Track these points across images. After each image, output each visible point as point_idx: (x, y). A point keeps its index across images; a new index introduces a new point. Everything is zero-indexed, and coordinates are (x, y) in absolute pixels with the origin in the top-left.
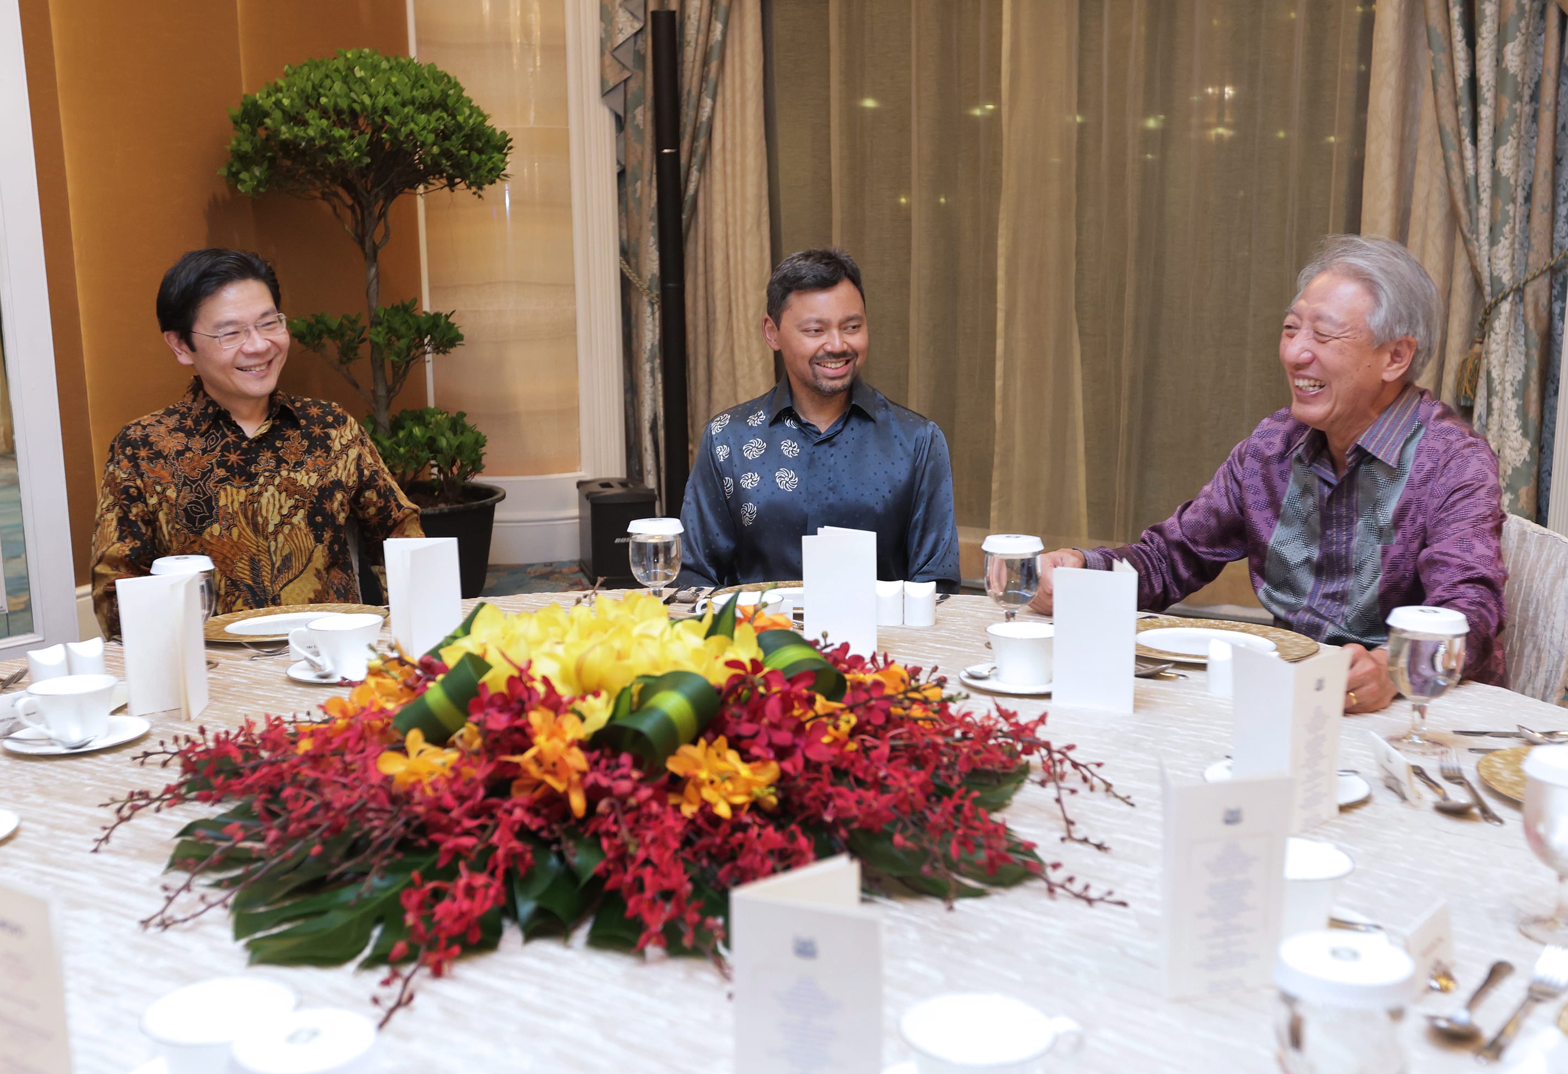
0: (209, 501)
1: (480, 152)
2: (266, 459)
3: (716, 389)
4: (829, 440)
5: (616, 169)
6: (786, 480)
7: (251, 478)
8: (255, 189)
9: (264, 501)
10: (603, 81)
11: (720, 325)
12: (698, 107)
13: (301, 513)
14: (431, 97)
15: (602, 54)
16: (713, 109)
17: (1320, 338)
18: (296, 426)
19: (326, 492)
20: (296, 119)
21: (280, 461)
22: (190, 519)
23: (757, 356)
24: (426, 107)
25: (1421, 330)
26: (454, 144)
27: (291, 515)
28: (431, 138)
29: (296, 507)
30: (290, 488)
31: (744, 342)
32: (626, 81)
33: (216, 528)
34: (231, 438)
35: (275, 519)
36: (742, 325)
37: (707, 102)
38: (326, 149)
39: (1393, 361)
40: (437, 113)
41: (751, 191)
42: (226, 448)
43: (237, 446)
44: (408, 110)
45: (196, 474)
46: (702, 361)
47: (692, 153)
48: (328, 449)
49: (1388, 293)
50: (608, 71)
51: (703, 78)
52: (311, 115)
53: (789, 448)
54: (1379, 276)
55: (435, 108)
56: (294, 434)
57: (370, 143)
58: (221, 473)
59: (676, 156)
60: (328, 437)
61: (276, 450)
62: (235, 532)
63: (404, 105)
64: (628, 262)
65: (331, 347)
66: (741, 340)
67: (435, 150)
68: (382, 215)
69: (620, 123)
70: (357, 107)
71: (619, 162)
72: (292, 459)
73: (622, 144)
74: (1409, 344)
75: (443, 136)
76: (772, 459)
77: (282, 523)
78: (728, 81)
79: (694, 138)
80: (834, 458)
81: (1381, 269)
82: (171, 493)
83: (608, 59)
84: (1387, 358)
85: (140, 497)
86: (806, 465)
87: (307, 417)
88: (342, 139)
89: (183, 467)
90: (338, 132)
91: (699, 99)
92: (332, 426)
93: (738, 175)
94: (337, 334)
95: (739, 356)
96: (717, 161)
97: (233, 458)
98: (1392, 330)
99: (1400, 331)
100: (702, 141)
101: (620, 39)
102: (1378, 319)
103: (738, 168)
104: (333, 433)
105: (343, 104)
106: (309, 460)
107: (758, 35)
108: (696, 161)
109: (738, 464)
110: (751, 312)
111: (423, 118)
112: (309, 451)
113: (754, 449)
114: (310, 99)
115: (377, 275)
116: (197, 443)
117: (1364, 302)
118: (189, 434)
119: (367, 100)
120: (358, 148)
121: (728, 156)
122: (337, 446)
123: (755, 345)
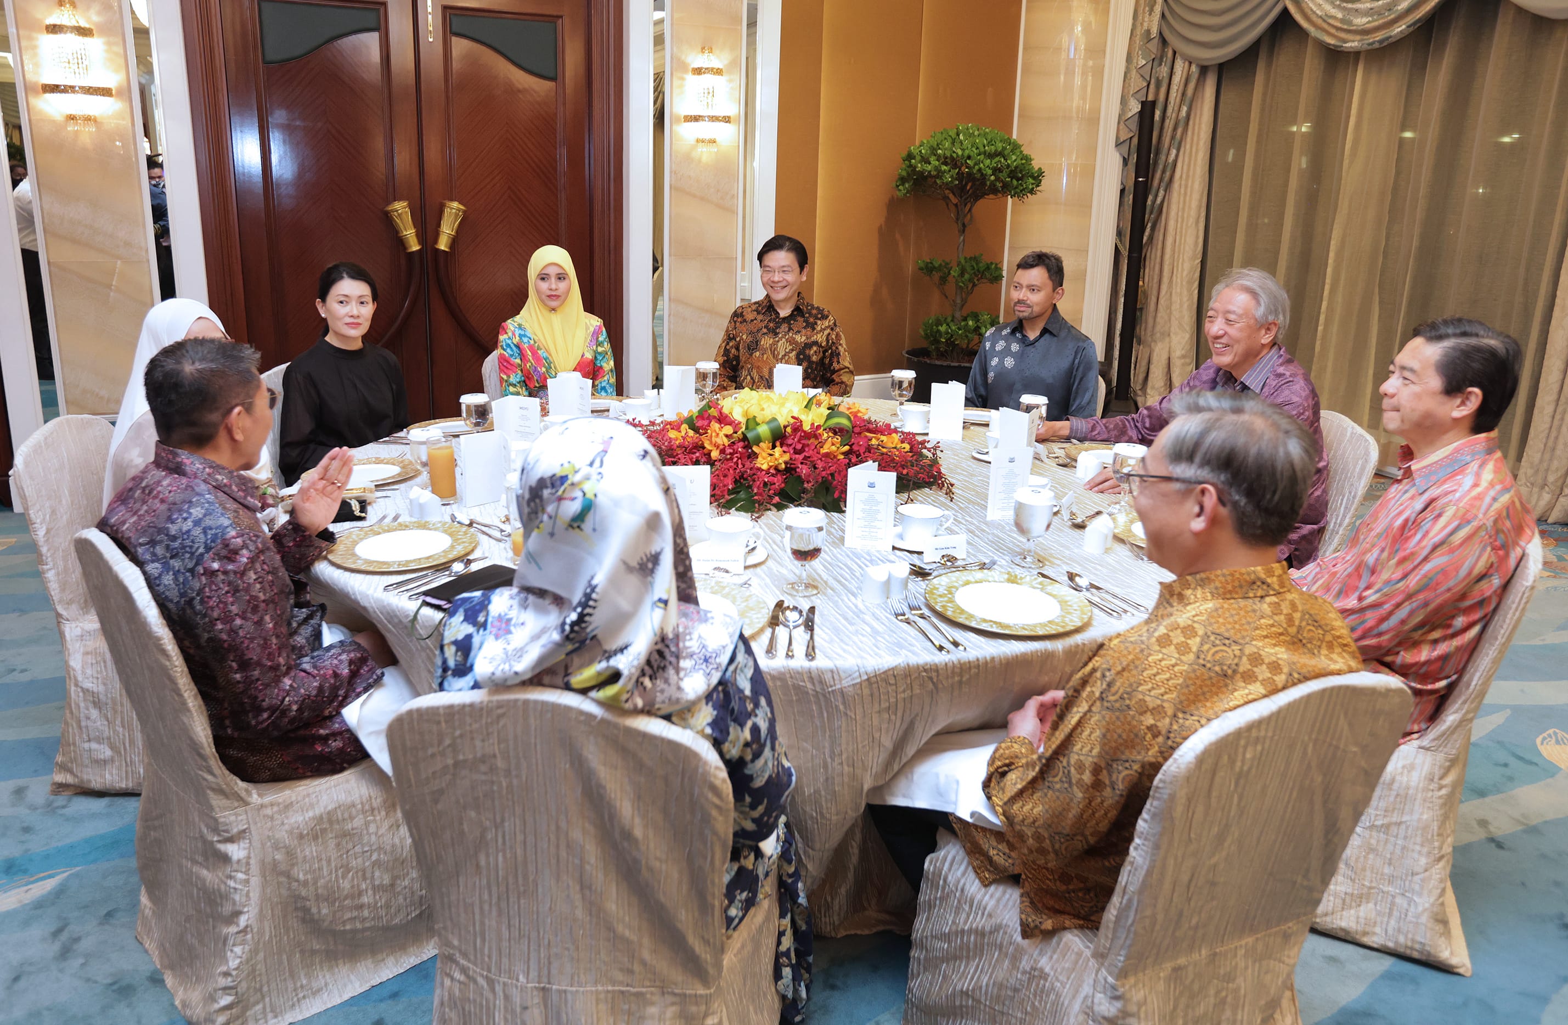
0: (757, 342)
1: (1018, 179)
2: (784, 327)
3: (1159, 315)
4: (1033, 343)
5: (1119, 187)
6: (1009, 362)
7: (776, 334)
8: (905, 195)
9: (779, 344)
10: (1117, 138)
11: (1165, 280)
12: (1168, 154)
13: (794, 353)
14: (996, 150)
15: (1119, 123)
16: (1177, 156)
17: (1228, 321)
18: (803, 316)
19: (808, 346)
20: (926, 161)
21: (790, 329)
22: (749, 349)
23: (1185, 299)
24: (991, 156)
25: (1281, 317)
26: (1003, 176)
27: (789, 353)
28: (990, 172)
29: (792, 350)
30: (791, 341)
31: (1179, 290)
32: (1131, 138)
33: (758, 354)
34: (773, 316)
35: (782, 353)
36: (1179, 280)
37: (1174, 152)
38: (937, 176)
39: (1266, 333)
40: (997, 159)
41: (1194, 204)
42: (770, 321)
43: (774, 320)
44: (982, 157)
45: (755, 330)
46: (1154, 299)
47: (1161, 180)
48: (814, 329)
49: (1264, 299)
50: (1121, 132)
51: (1173, 138)
52: (933, 159)
53: (1015, 347)
54: (1258, 290)
55: (997, 156)
56: (800, 319)
57: (958, 174)
58: (765, 330)
59: (1146, 183)
60: (816, 323)
61: (790, 324)
62: (765, 356)
63: (979, 154)
64: (1121, 241)
65: (936, 276)
66: (1177, 289)
67: (993, 178)
68: (970, 210)
69: (1125, 161)
70: (954, 155)
71: (1122, 183)
72: (796, 330)
73: (1125, 174)
74: (1275, 324)
75: (996, 170)
76: (1007, 352)
77: (785, 355)
78: (1189, 139)
79: (1164, 172)
80: (1034, 354)
81: (1260, 287)
82: (744, 337)
83: (1122, 126)
84: (1263, 332)
85: (734, 338)
86: (1019, 357)
87: (810, 314)
88: (945, 171)
89: (751, 327)
90: (944, 168)
91: (1169, 150)
92: (820, 319)
93: (1189, 193)
94: (939, 269)
95: (1174, 298)
96: (1176, 185)
97: (771, 325)
98: (1267, 318)
99: (1271, 318)
100: (1168, 174)
101: (1130, 114)
102: (1260, 312)
103: (1189, 189)
104: (819, 322)
105: (948, 154)
106: (804, 331)
107: (1212, 113)
108: (1163, 185)
109: (993, 352)
110: (1185, 273)
111: (988, 162)
112: (805, 328)
113: (1000, 345)
114: (933, 150)
115: (964, 240)
116: (760, 317)
117: (1253, 303)
118: (759, 313)
119: (960, 152)
120: (952, 177)
121: (1183, 182)
122: (819, 328)
123: (1185, 292)
